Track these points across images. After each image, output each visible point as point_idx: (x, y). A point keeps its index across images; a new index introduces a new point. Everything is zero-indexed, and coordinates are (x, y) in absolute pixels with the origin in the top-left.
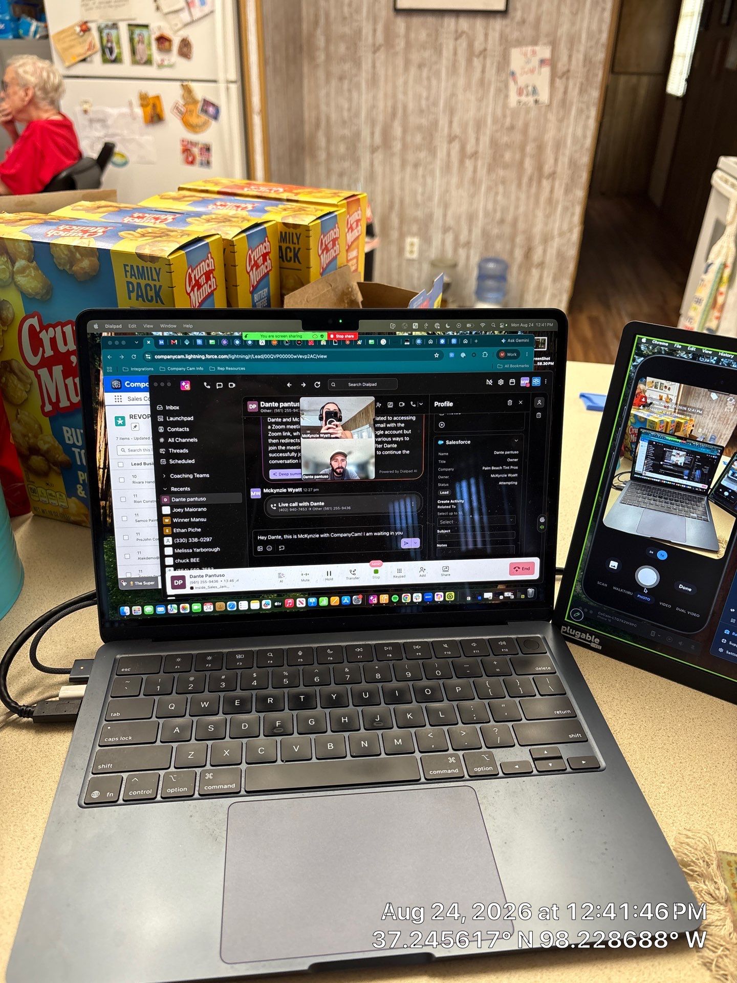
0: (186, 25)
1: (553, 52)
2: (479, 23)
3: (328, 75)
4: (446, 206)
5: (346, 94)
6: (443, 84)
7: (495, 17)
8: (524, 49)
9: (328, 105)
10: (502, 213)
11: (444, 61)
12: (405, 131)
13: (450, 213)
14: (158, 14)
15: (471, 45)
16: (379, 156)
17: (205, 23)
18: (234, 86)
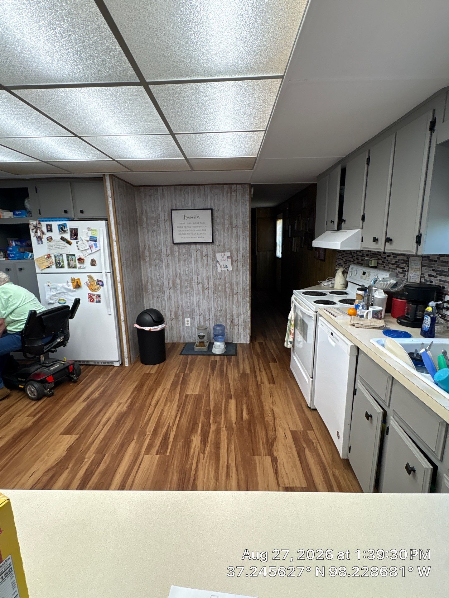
0: (90, 254)
1: (231, 254)
2: (204, 246)
3: (151, 265)
4: (199, 307)
5: (158, 270)
6: (193, 266)
7: (209, 244)
8: (221, 253)
9: (151, 274)
10: (221, 308)
11: (193, 258)
12: (181, 281)
13: (201, 309)
14: (79, 250)
15: (202, 253)
16: (172, 291)
17: (98, 253)
18: (109, 274)
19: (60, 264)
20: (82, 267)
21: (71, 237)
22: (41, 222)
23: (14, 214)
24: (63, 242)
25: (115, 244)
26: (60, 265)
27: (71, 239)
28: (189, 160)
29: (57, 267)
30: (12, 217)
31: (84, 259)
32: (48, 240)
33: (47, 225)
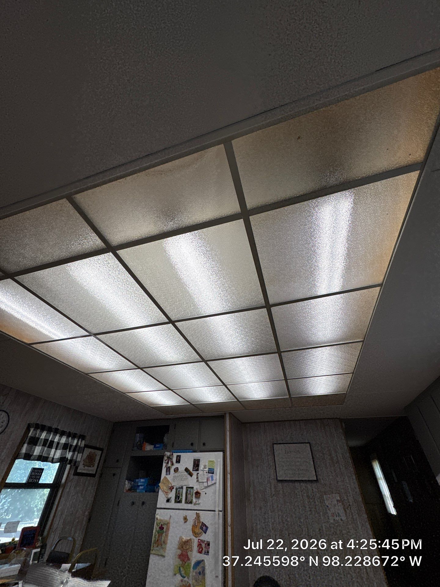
0: (206, 487)
1: (340, 497)
3: (255, 507)
7: (314, 483)
8: (329, 496)
11: (299, 501)
14: (198, 483)
17: (213, 487)
18: (221, 513)
19: (179, 497)
20: (197, 503)
21: (193, 468)
22: (174, 454)
23: (155, 447)
24: (186, 473)
25: (229, 476)
26: (178, 499)
27: (193, 471)
28: (292, 399)
29: (176, 502)
30: (152, 449)
31: (201, 492)
32: (175, 470)
33: (177, 456)
